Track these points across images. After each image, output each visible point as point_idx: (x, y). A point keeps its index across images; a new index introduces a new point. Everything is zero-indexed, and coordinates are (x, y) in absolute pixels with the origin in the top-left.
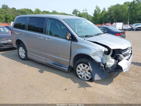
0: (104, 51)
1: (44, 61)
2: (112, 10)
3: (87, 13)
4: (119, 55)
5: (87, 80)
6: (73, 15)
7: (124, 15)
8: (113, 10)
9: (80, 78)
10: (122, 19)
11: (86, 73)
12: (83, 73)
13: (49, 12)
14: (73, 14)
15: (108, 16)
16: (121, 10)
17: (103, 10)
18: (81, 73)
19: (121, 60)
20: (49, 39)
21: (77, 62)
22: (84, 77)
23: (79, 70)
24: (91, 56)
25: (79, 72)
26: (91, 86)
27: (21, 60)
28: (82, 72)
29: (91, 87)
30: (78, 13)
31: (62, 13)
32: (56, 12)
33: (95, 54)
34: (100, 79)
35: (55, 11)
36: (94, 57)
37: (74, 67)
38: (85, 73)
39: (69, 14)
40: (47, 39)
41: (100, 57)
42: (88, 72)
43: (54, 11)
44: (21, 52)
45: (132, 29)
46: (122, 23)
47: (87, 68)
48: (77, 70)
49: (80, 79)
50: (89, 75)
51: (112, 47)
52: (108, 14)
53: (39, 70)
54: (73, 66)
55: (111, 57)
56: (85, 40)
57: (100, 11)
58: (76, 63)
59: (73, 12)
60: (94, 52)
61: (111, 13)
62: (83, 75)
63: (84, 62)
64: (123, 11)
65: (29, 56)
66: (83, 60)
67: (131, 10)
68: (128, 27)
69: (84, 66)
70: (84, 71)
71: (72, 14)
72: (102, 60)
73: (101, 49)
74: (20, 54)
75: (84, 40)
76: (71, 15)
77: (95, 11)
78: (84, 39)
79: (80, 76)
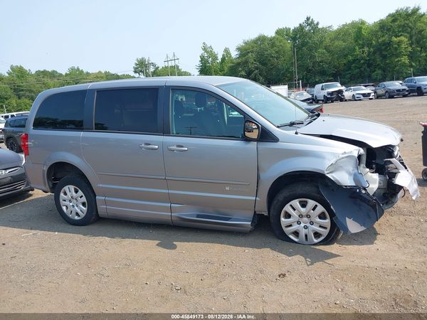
0: (357, 156)
1: (165, 215)
2: (249, 52)
3: (178, 67)
4: (390, 161)
5: (316, 241)
6: (137, 75)
7: (281, 64)
8: (252, 52)
9: (296, 240)
10: (278, 76)
11: (312, 223)
12: (302, 225)
13: (56, 72)
14: (135, 72)
15: (240, 71)
16: (272, 51)
17: (224, 55)
18: (295, 227)
19: (396, 173)
20: (182, 147)
21: (281, 197)
22: (306, 236)
23: (287, 220)
24: (326, 172)
25: (291, 226)
26: (337, 254)
27: (71, 227)
28: (299, 223)
29: (339, 256)
30: (152, 69)
31: (100, 72)
32: (82, 71)
33: (335, 167)
34: (363, 228)
35: (78, 69)
36: (333, 174)
37: (269, 213)
38: (308, 225)
39: (124, 75)
40: (175, 147)
41: (350, 174)
42: (319, 220)
43: (73, 69)
44: (67, 203)
45: (313, 99)
46: (286, 87)
47: (314, 209)
48: (283, 219)
49: (296, 242)
50: (320, 226)
51: (375, 144)
52: (239, 64)
53: (157, 242)
54: (266, 210)
55: (368, 170)
56: (299, 135)
57: (216, 58)
58: (275, 202)
59: (135, 68)
60: (333, 161)
61: (246, 62)
62: (303, 232)
63: (305, 192)
64: (277, 52)
65: (102, 209)
66: (300, 189)
67: (299, 48)
68: (302, 94)
69: (304, 205)
70: (305, 219)
71: (132, 74)
72: (355, 179)
73: (349, 151)
74: (64, 208)
75: (296, 133)
76: (128, 77)
77: (202, 58)
78: (294, 132)
79: (292, 237)
